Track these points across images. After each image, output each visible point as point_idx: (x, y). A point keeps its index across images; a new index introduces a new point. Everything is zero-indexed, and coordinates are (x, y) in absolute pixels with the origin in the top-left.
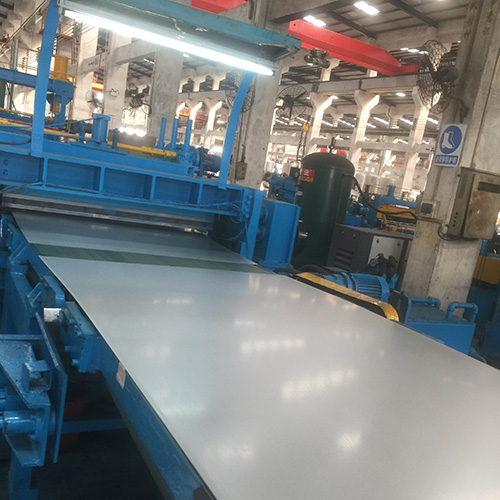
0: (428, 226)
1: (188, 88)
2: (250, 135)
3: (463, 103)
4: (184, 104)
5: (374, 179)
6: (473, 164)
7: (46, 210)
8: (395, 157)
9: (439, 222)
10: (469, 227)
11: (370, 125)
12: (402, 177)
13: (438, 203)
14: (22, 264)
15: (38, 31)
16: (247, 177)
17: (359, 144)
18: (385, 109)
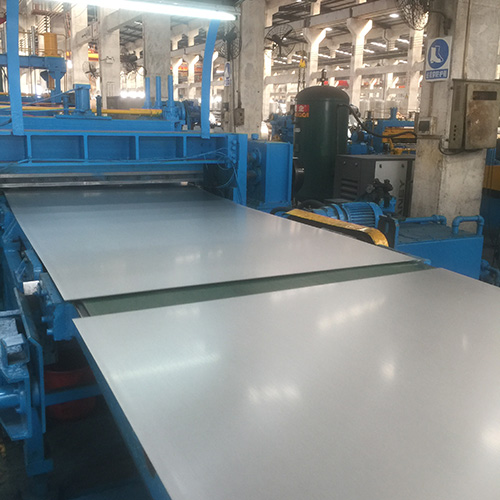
0: (428, 143)
1: (183, 44)
2: (243, 80)
3: (445, 16)
4: (181, 60)
5: (378, 104)
6: (464, 74)
7: (37, 185)
8: (397, 79)
9: (439, 138)
10: (469, 138)
11: (367, 51)
12: (407, 97)
13: (435, 119)
14: (14, 241)
15: (30, 13)
16: (246, 122)
17: (359, 72)
18: (381, 33)
